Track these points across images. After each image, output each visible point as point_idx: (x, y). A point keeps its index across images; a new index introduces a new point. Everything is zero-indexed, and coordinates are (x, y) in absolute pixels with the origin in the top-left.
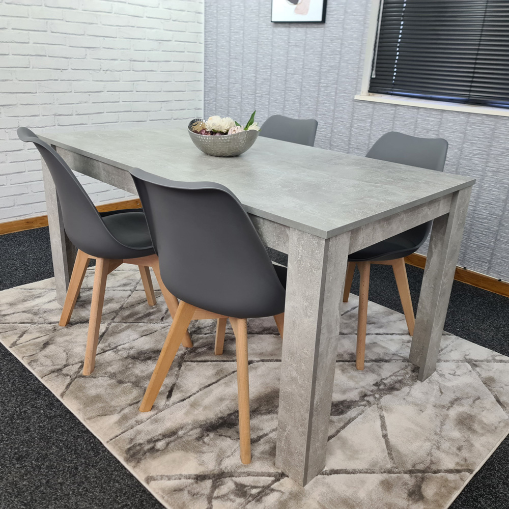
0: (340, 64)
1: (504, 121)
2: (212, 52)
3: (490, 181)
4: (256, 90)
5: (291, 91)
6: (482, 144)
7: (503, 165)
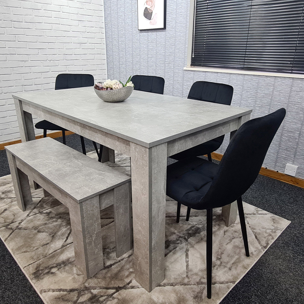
0: (175, 51)
1: (263, 78)
2: (110, 48)
3: (258, 112)
4: (133, 68)
5: (151, 67)
6: (252, 92)
7: (264, 103)
